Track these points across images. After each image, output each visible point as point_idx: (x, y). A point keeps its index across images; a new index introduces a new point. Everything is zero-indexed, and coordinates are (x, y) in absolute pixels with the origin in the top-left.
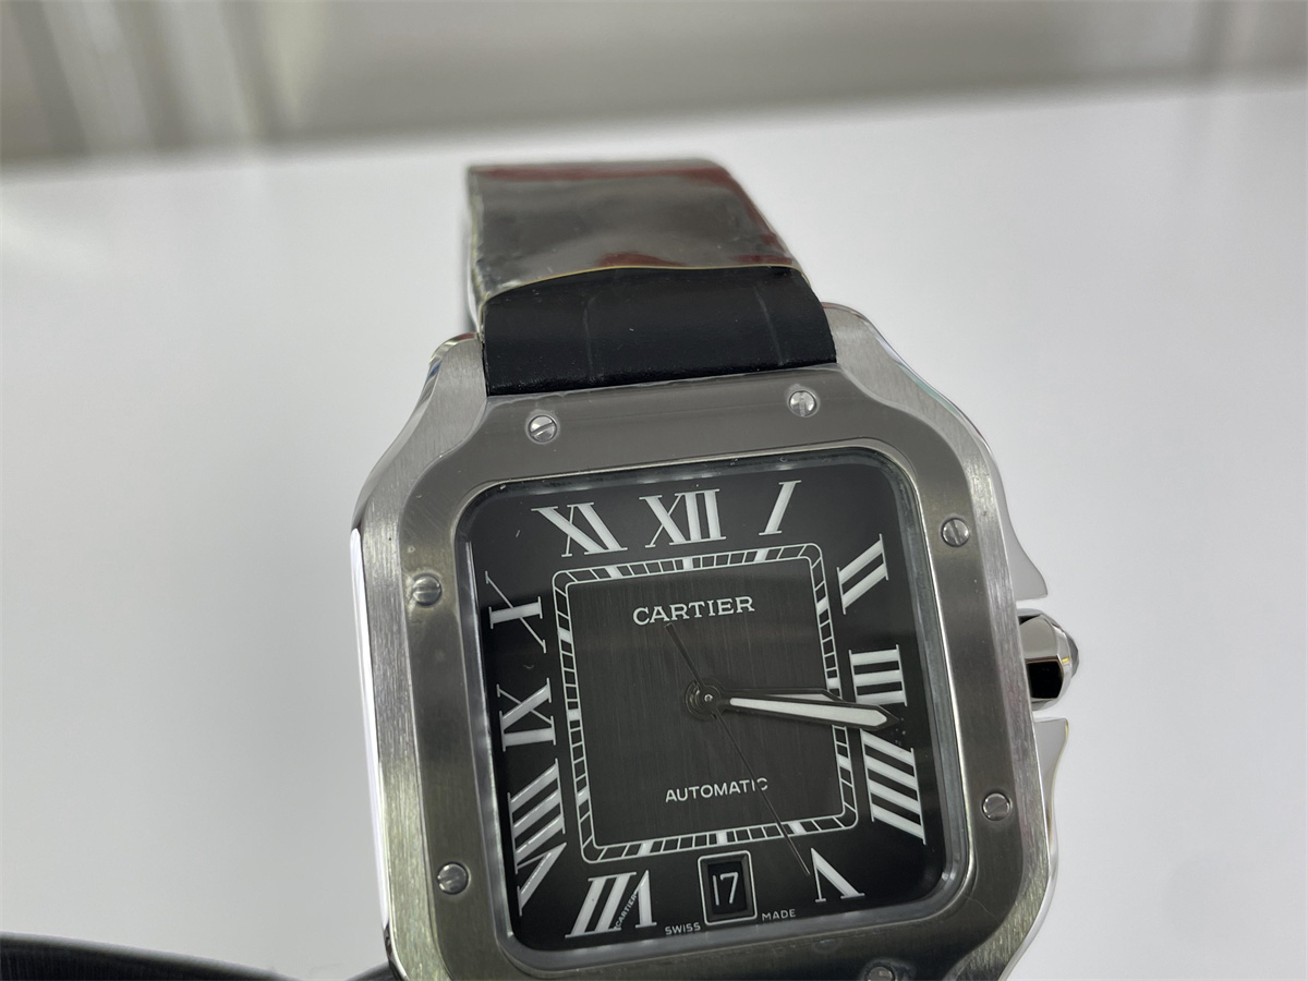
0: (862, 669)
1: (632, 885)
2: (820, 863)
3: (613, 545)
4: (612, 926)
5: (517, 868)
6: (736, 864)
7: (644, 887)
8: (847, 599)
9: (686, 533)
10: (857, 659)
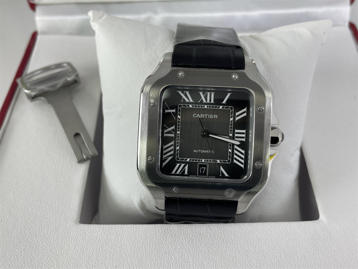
0: (237, 133)
1: (185, 166)
2: (222, 169)
3: (191, 101)
4: (180, 173)
5: (163, 159)
6: (205, 166)
7: (187, 167)
8: (237, 119)
9: (206, 100)
10: (236, 131)
